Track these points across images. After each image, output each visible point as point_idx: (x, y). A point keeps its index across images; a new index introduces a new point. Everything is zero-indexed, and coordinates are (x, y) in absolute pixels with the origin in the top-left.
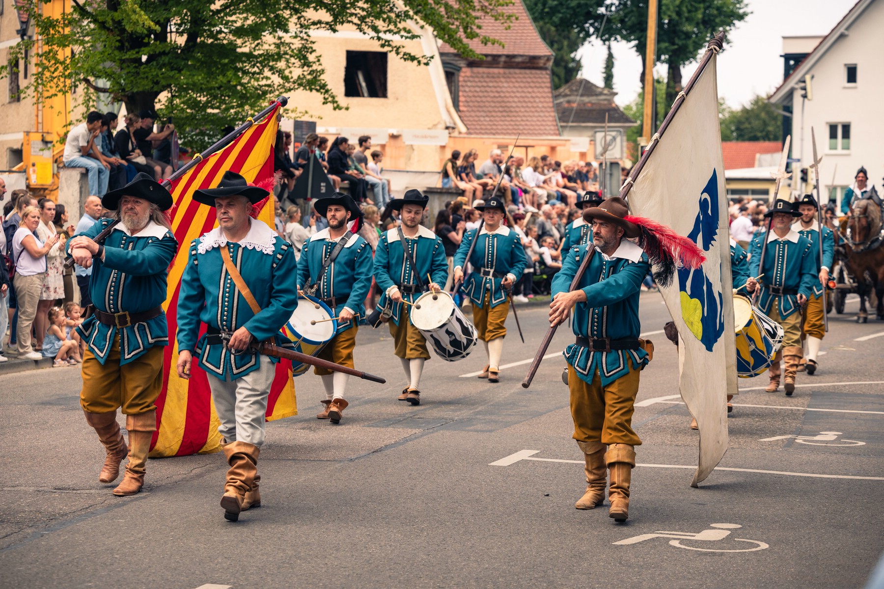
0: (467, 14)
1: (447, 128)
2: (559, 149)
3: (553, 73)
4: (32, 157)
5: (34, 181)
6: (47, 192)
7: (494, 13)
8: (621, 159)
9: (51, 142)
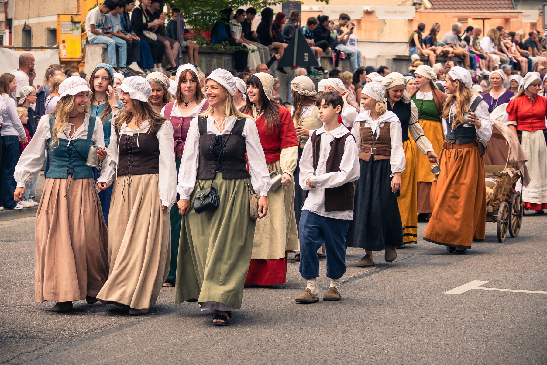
1: (414, 4)
2: (512, 20)
4: (62, 35)
5: (65, 54)
6: (81, 64)
9: (79, 22)
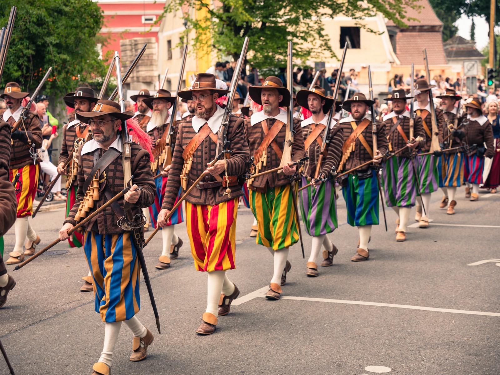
0: (400, 7)
1: (391, 62)
2: (446, 71)
3: (443, 33)
7: (412, 5)
8: (477, 75)
